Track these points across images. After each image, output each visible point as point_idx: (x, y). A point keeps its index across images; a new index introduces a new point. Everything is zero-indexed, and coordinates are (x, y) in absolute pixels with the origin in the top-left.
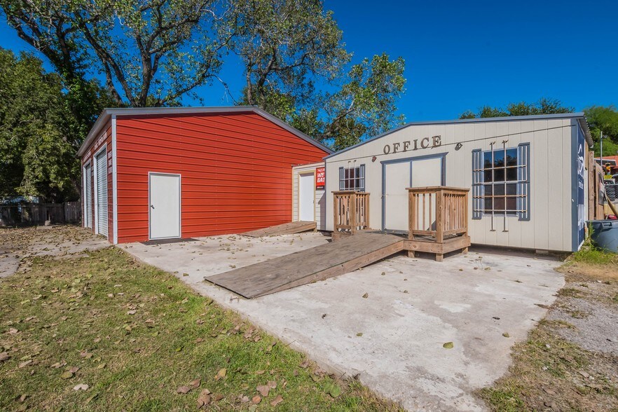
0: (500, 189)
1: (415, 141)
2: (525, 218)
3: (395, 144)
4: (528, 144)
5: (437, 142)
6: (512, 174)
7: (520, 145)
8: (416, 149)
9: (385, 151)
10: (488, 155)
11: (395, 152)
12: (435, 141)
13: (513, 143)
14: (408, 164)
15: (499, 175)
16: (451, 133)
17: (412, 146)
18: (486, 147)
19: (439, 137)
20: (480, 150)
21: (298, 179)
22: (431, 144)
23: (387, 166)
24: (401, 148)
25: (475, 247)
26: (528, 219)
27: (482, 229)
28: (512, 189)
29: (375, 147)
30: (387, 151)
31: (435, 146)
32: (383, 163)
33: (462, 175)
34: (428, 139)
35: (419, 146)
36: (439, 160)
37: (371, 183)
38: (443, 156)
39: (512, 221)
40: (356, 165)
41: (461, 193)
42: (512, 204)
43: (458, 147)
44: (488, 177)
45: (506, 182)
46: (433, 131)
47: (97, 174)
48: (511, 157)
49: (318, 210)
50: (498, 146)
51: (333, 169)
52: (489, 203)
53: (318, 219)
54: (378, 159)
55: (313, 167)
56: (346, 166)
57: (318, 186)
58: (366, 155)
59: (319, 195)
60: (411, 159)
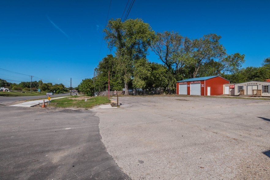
2: (269, 93)
3: (249, 83)
5: (256, 84)
6: (267, 88)
13: (268, 85)
16: (259, 83)
17: (252, 84)
18: (264, 85)
27: (263, 94)
28: (267, 90)
29: (246, 83)
32: (247, 86)
33: (260, 88)
35: (254, 84)
37: (245, 88)
38: (258, 86)
39: (267, 93)
41: (261, 90)
42: (267, 91)
43: (260, 85)
44: (264, 88)
45: (267, 89)
46: (256, 82)
47: (190, 86)
48: (267, 86)
49: (230, 92)
50: (266, 85)
51: (236, 86)
52: (264, 91)
53: (230, 94)
54: (246, 85)
55: (229, 85)
56: (239, 86)
57: (230, 88)
58: (244, 85)
59: (231, 90)
60: (252, 86)
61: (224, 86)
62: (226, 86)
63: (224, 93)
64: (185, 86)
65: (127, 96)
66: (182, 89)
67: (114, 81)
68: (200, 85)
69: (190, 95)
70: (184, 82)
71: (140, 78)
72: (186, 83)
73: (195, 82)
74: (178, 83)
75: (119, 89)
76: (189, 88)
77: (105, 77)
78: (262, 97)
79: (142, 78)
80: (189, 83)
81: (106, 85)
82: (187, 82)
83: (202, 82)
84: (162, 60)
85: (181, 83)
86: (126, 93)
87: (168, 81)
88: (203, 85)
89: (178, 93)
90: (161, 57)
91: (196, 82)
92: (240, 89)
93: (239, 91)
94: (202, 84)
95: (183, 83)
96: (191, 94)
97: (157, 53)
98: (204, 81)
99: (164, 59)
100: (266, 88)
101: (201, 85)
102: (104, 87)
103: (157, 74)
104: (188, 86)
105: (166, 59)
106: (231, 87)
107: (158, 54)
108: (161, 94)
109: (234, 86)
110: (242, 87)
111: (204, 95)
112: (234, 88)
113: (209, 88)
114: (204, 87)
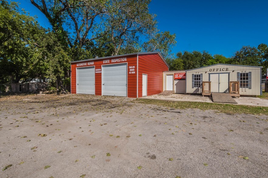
0: (244, 82)
1: (220, 69)
2: (250, 88)
3: (213, 69)
4: (251, 72)
5: (227, 69)
6: (247, 79)
7: (249, 72)
8: (220, 71)
9: (210, 71)
10: (241, 74)
11: (213, 71)
12: (226, 69)
13: (247, 72)
14: (218, 74)
15: (244, 79)
17: (219, 70)
18: (241, 72)
19: (228, 68)
20: (239, 73)
21: (166, 76)
22: (225, 70)
23: (211, 75)
24: (216, 70)
25: (241, 96)
26: (251, 89)
28: (247, 82)
29: (207, 69)
30: (211, 70)
31: (227, 71)
32: (209, 74)
33: (234, 78)
34: (224, 69)
35: (221, 70)
36: (228, 74)
37: (205, 78)
38: (229, 73)
39: (247, 89)
40: (200, 74)
42: (247, 85)
43: (233, 71)
44: (241, 79)
46: (226, 67)
47: (103, 72)
48: (247, 74)
49: (175, 86)
50: (244, 72)
51: (190, 74)
52: (241, 85)
53: (175, 89)
54: (208, 73)
55: (173, 73)
56: (195, 74)
57: (175, 79)
58: (203, 72)
59: (176, 82)
60: (219, 73)
61: (164, 74)
62: (168, 75)
63: (164, 90)
64: (92, 72)
66: (84, 80)
68: (125, 67)
70: (87, 62)
73: (113, 61)
74: (74, 65)
76: (98, 77)
80: (98, 63)
82: (94, 61)
83: (131, 59)
85: (81, 65)
88: (132, 68)
89: (74, 91)
91: (115, 61)
92: (196, 81)
93: (195, 85)
94: (130, 64)
95: (85, 64)
96: (103, 92)
98: (136, 56)
101: (129, 69)
104: (98, 71)
109: (185, 75)
110: (200, 77)
111: (136, 97)
112: (184, 79)
113: (145, 78)
114: (136, 74)
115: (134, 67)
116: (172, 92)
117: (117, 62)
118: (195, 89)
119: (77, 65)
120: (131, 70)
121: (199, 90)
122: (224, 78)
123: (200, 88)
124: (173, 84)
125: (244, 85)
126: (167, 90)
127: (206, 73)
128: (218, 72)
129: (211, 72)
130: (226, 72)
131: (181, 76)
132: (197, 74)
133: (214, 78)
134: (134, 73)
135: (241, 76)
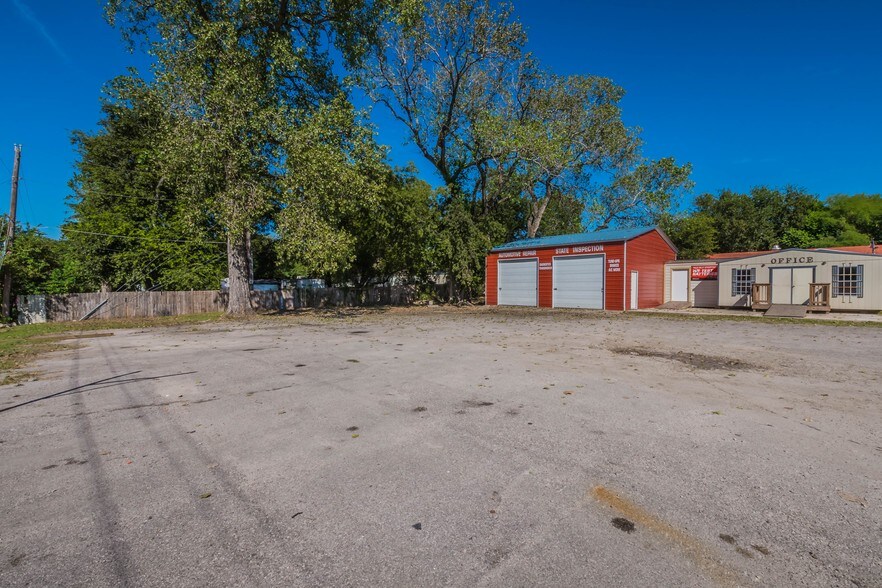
0: (848, 284)
1: (795, 258)
2: (861, 296)
3: (780, 259)
4: (863, 265)
5: (810, 260)
6: (854, 278)
7: (858, 266)
8: (795, 262)
9: (771, 262)
10: (841, 269)
11: (780, 263)
13: (855, 264)
14: (790, 270)
16: (818, 257)
17: (793, 261)
18: (840, 265)
19: (812, 258)
20: (837, 266)
21: (671, 272)
22: (806, 260)
23: (774, 270)
24: (785, 261)
27: (835, 302)
28: (854, 284)
29: (767, 258)
30: (774, 262)
31: (809, 262)
32: (771, 269)
33: (825, 276)
34: (804, 258)
35: (798, 260)
36: (811, 269)
37: (761, 277)
38: (814, 268)
39: (854, 299)
40: (749, 268)
41: (826, 285)
42: (854, 290)
43: (824, 264)
44: (841, 278)
45: (851, 281)
46: (806, 254)
47: (554, 268)
48: (854, 270)
49: (693, 294)
50: (847, 265)
51: (727, 269)
52: (841, 290)
53: (693, 299)
54: (767, 266)
55: (688, 265)
56: (738, 268)
57: (693, 278)
58: (756, 263)
59: (694, 284)
60: (792, 268)
61: (667, 268)
62: (675, 270)
63: (666, 300)
64: (528, 271)
65: (243, 318)
66: (514, 281)
67: (171, 240)
68: (599, 261)
69: (549, 305)
70: (522, 250)
71: (324, 214)
72: (534, 253)
73: (575, 250)
74: (492, 256)
75: (196, 279)
76: (545, 277)
77: (107, 214)
78: (833, 311)
79: (336, 212)
80: (546, 254)
81: (116, 257)
82: (537, 249)
83: (613, 247)
84: (421, 146)
85: (509, 255)
86: (234, 304)
87: (453, 243)
88: (614, 264)
89: (493, 300)
90: (416, 133)
91: (581, 250)
92: (741, 282)
93: (737, 290)
94: (610, 256)
95: (518, 254)
96: (556, 302)
97: (401, 113)
98: (621, 243)
99: (431, 145)
100: (847, 278)
101: (608, 264)
102: (98, 267)
103: (409, 208)
104: (545, 266)
105: (441, 143)
106: (696, 273)
107: (405, 116)
108: (411, 304)
109: (716, 270)
110: (749, 273)
111: (622, 309)
112: (714, 278)
113: (634, 277)
114: (622, 271)
115: (618, 261)
116: (687, 304)
117: (584, 252)
118: (738, 297)
119: (500, 256)
120: (611, 266)
121: (746, 300)
122: (803, 277)
123: (748, 296)
124: (688, 289)
125: (847, 290)
126: (673, 300)
127: (763, 266)
128: (789, 265)
129: (774, 265)
130: (808, 264)
131: (706, 273)
132: (743, 268)
133: (781, 277)
134: (619, 270)
135: (841, 272)
